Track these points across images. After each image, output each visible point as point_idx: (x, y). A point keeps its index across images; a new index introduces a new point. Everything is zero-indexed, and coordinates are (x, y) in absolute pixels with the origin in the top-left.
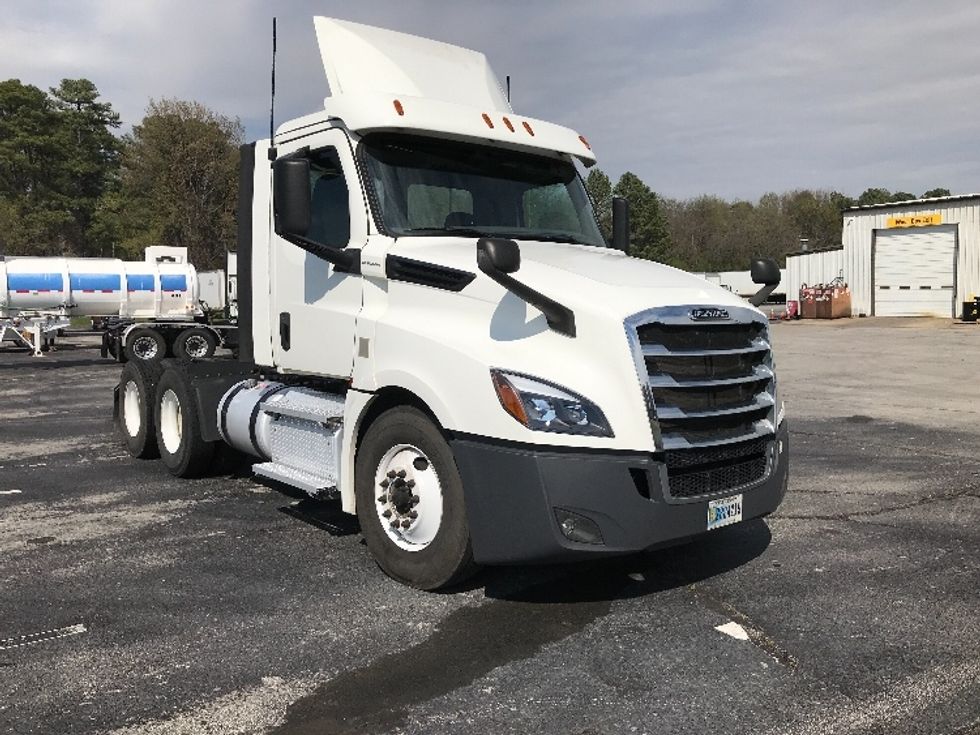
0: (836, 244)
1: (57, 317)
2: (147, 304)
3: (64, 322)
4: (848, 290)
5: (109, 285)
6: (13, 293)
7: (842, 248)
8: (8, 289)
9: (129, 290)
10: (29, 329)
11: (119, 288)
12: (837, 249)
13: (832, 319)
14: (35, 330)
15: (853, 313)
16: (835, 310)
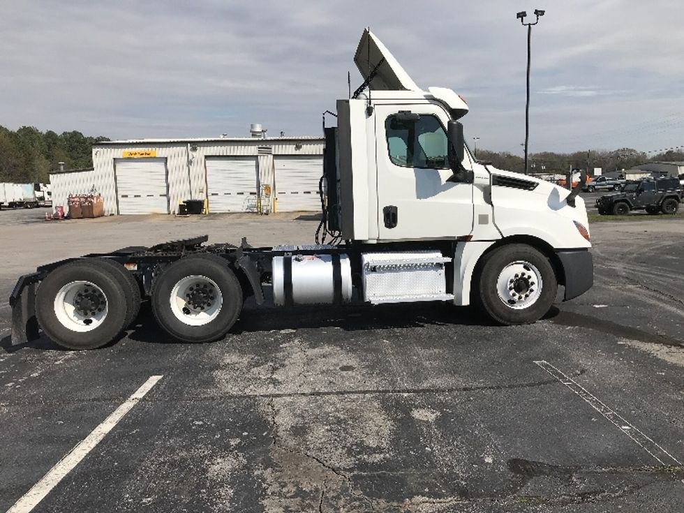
0: (89, 166)
4: (101, 198)
7: (93, 169)
12: (90, 170)
13: (93, 217)
15: (106, 214)
16: (96, 212)
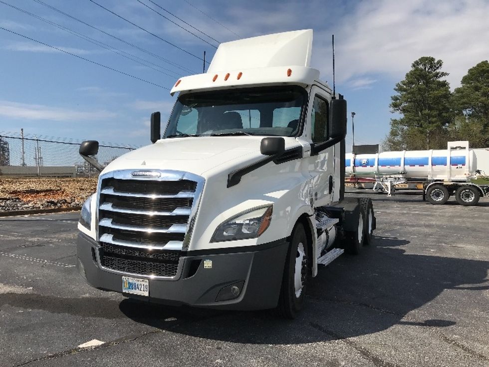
1: (399, 178)
2: (442, 172)
3: (402, 181)
5: (423, 163)
6: (380, 167)
8: (378, 165)
9: (432, 165)
10: (386, 183)
11: (427, 164)
14: (388, 184)
